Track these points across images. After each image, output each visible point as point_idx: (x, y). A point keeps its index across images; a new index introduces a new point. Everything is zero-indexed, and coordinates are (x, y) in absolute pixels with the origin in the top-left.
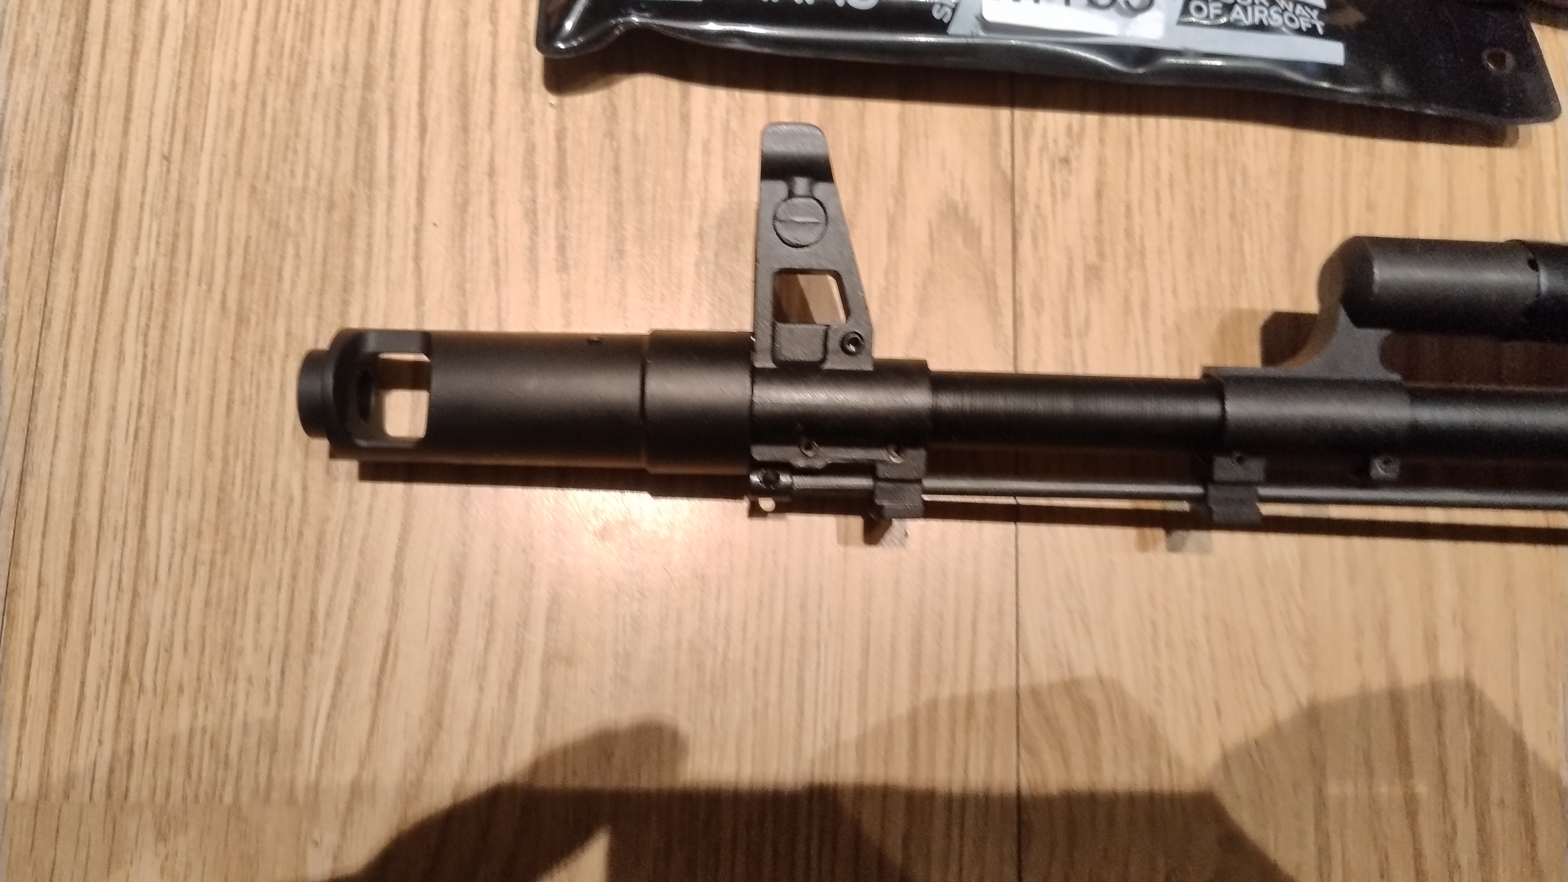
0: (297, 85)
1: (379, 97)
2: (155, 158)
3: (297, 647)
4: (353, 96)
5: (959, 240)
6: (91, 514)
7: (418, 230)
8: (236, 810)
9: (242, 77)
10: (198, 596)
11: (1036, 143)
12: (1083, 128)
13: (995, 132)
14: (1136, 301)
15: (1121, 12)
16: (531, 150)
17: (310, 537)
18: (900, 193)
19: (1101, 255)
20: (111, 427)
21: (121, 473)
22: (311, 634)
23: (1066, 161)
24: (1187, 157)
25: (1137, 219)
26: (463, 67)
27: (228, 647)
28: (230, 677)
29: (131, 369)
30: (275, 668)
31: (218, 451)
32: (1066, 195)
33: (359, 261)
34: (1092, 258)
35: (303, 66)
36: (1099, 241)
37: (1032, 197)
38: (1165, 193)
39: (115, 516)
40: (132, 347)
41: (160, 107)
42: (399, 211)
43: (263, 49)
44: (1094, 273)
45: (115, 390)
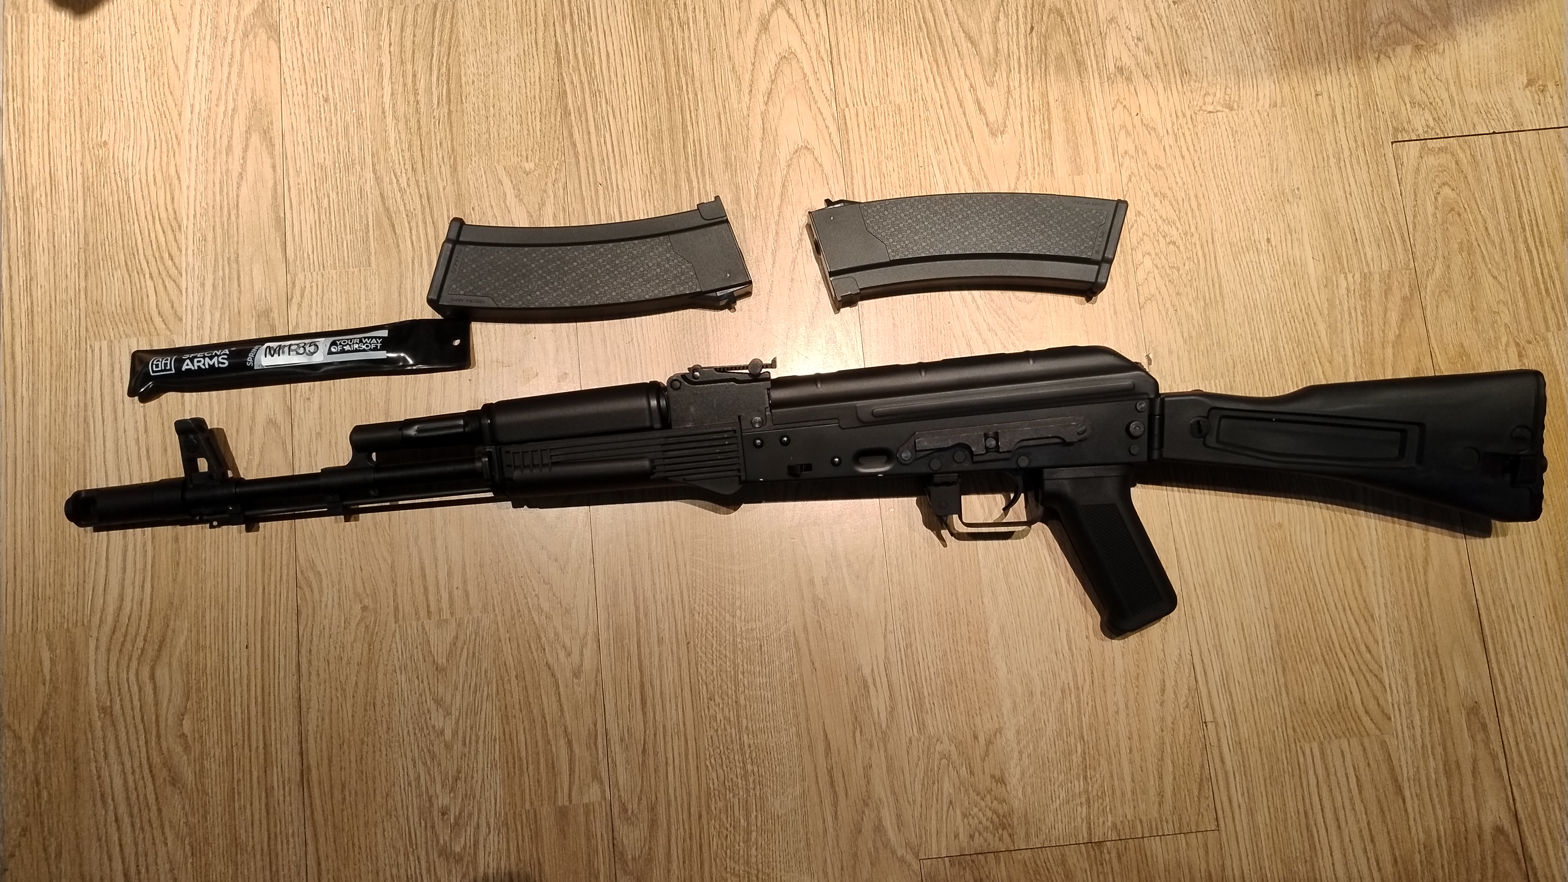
0: (65, 413)
1: (90, 413)
2: (25, 442)
3: (81, 582)
4: (82, 414)
5: (273, 430)
6: (19, 550)
7: (104, 453)
8: (68, 630)
9: (48, 414)
10: (52, 571)
11: (298, 394)
12: (314, 387)
13: (285, 393)
14: (333, 442)
15: (308, 355)
16: (136, 422)
17: (81, 549)
18: (253, 419)
19: (321, 429)
20: (22, 525)
21: (26, 539)
22: (84, 578)
23: (309, 399)
24: (350, 391)
25: (333, 415)
26: (114, 398)
27: (62, 585)
28: (63, 593)
29: (26, 507)
30: (75, 589)
31: (53, 527)
32: (309, 410)
33: (88, 466)
34: (318, 430)
35: (66, 407)
36: (320, 424)
37: (297, 413)
38: (343, 405)
39: (26, 551)
40: (25, 500)
41: (24, 426)
42: (98, 448)
43: (53, 403)
44: (319, 435)
45: (22, 514)
